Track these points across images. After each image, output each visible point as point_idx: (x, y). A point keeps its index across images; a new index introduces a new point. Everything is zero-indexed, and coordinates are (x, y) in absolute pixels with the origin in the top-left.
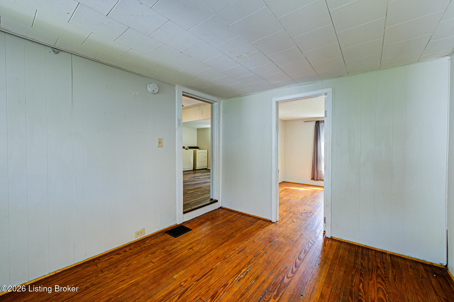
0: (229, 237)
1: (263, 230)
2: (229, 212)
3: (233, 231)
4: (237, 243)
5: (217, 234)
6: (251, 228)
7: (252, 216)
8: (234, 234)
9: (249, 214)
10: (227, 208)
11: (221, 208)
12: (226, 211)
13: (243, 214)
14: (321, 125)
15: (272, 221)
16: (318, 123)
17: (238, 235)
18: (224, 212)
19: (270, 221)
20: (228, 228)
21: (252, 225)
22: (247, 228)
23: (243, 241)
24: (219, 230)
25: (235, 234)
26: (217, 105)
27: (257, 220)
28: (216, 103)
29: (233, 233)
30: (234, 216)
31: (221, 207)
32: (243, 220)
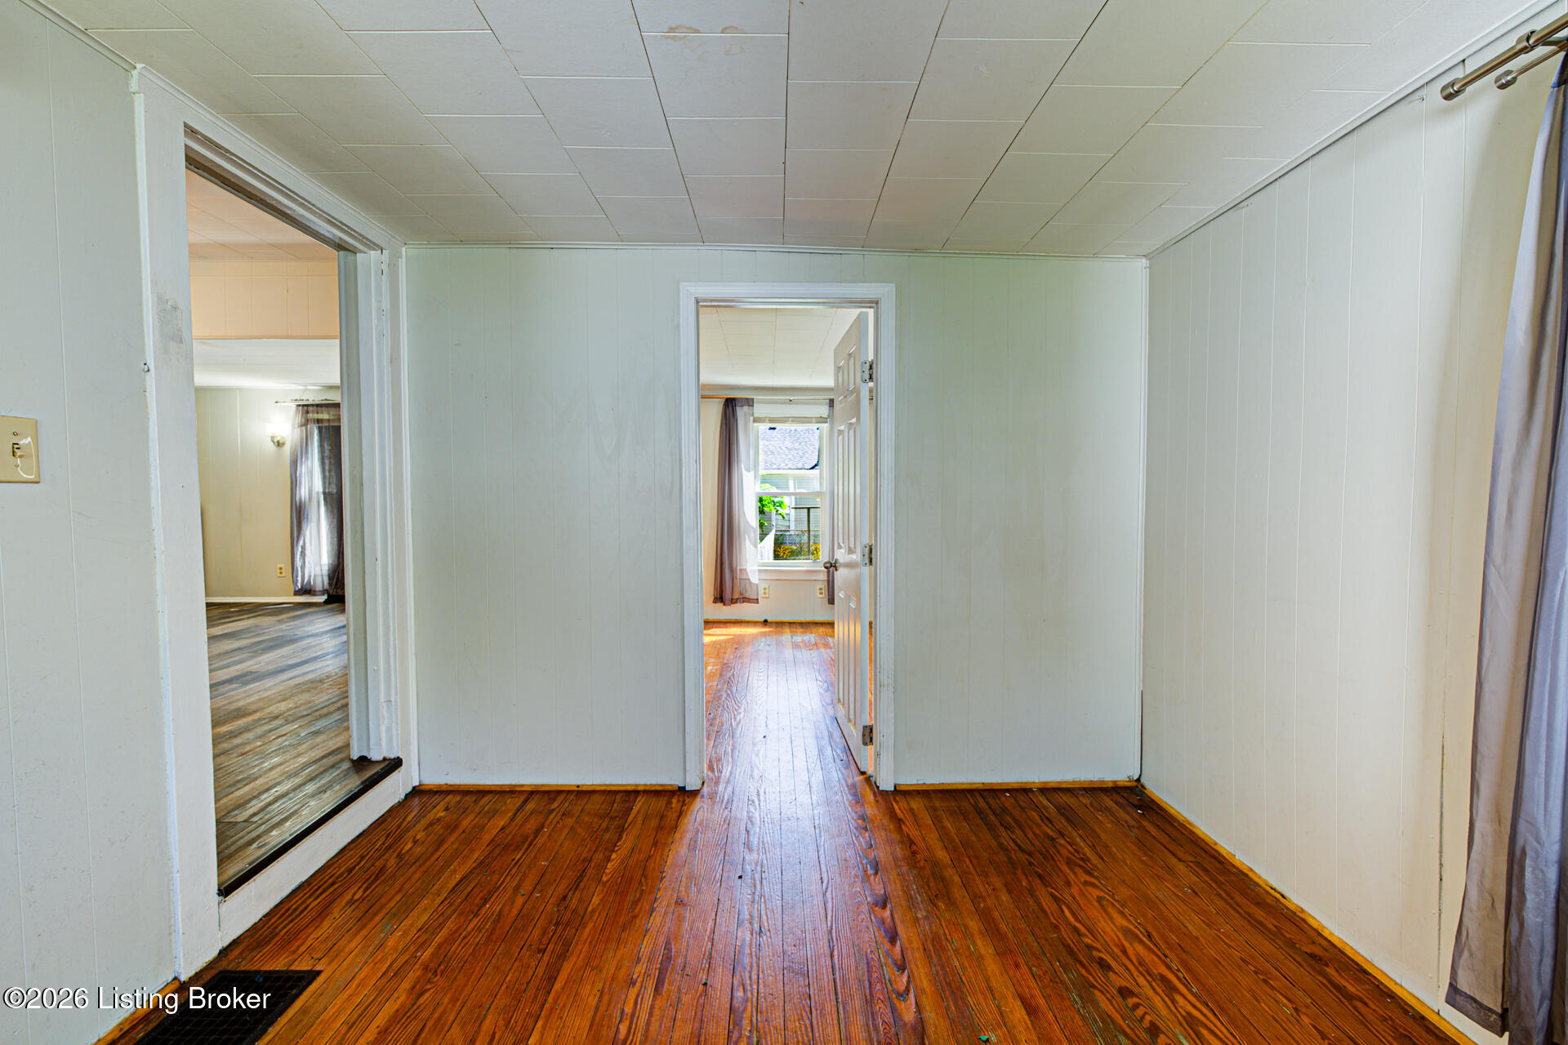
0: (560, 928)
1: (677, 835)
2: (475, 802)
3: (561, 889)
4: (619, 940)
5: (489, 938)
6: (629, 844)
7: (594, 792)
8: (574, 901)
9: (578, 787)
10: (450, 785)
11: (416, 792)
12: (459, 802)
13: (548, 792)
14: (741, 412)
15: (687, 789)
16: (733, 406)
17: (596, 900)
18: (447, 809)
19: (679, 788)
20: (528, 886)
21: (621, 830)
22: (613, 851)
23: (638, 921)
24: (484, 910)
25: (580, 901)
26: (384, 267)
27: (626, 801)
28: (374, 254)
29: (564, 898)
30: (515, 815)
31: (414, 788)
32: (570, 821)
